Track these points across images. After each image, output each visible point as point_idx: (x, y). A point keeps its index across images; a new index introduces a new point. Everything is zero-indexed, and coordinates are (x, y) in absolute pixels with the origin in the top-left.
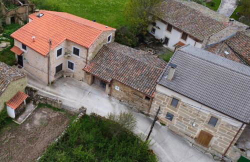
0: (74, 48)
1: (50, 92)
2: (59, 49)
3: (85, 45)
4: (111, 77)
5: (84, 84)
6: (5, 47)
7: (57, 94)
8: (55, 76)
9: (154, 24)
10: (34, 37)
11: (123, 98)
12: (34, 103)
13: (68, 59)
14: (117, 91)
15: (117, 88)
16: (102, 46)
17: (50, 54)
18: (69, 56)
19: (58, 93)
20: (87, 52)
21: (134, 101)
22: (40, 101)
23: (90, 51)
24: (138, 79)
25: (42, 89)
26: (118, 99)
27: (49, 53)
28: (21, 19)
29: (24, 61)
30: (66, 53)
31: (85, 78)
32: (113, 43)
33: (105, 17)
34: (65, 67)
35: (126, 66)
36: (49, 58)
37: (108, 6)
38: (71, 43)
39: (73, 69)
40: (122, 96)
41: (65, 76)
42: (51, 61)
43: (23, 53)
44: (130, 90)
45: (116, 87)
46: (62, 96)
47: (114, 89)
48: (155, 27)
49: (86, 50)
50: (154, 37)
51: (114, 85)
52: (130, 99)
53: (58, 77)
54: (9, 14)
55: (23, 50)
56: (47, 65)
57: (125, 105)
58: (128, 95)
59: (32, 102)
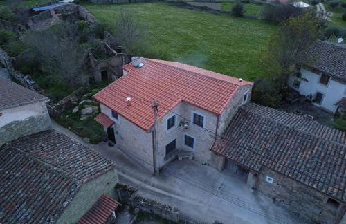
0: (195, 115)
1: (158, 187)
2: (171, 117)
3: (213, 109)
4: (260, 163)
5: (211, 171)
6: (91, 114)
7: (170, 191)
8: (165, 158)
9: (299, 75)
10: (129, 99)
11: (281, 196)
12: (132, 211)
13: (184, 131)
14: (268, 184)
15: (269, 180)
16: (237, 109)
17: (156, 127)
18: (186, 128)
19: (172, 188)
20: (218, 121)
21: (303, 204)
22: (142, 208)
23: (222, 119)
24: (308, 166)
25: (146, 182)
26: (270, 196)
27: (153, 126)
28: (115, 74)
29: (116, 135)
30: (181, 122)
31: (213, 160)
32: (250, 104)
33: (228, 69)
34: (181, 144)
35: (282, 142)
36: (154, 133)
37: (229, 55)
38: (190, 107)
39: (192, 147)
40: (278, 193)
41: (180, 158)
42: (158, 138)
43: (114, 123)
44: (295, 185)
45: (268, 177)
46: (178, 195)
47: (264, 181)
48: (299, 80)
49: (215, 118)
50: (298, 93)
51: (264, 175)
52: (295, 199)
53: (170, 159)
54: (99, 67)
55: (114, 119)
56: (151, 144)
57: (283, 207)
58: (291, 192)
59: (128, 208)
